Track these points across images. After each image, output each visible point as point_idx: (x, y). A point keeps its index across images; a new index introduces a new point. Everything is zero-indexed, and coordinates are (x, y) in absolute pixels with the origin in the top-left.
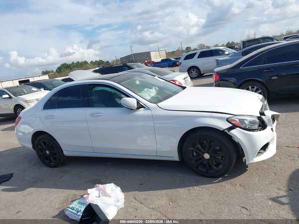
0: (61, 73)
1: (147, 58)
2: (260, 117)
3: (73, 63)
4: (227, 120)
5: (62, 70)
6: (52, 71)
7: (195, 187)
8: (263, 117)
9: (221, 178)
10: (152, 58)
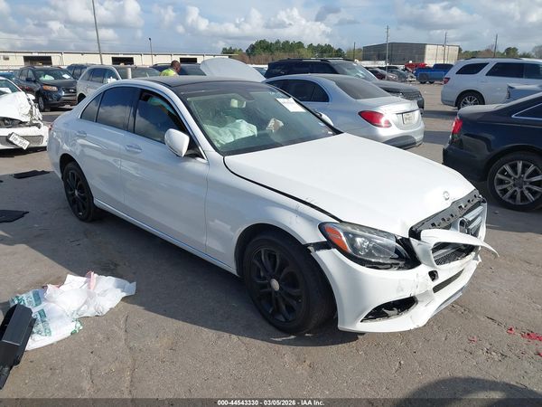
0: (252, 57)
1: (417, 56)
2: (408, 239)
3: (278, 42)
4: (322, 227)
5: (256, 51)
6: (240, 50)
7: (233, 336)
8: (414, 242)
9: (293, 337)
10: (427, 56)
